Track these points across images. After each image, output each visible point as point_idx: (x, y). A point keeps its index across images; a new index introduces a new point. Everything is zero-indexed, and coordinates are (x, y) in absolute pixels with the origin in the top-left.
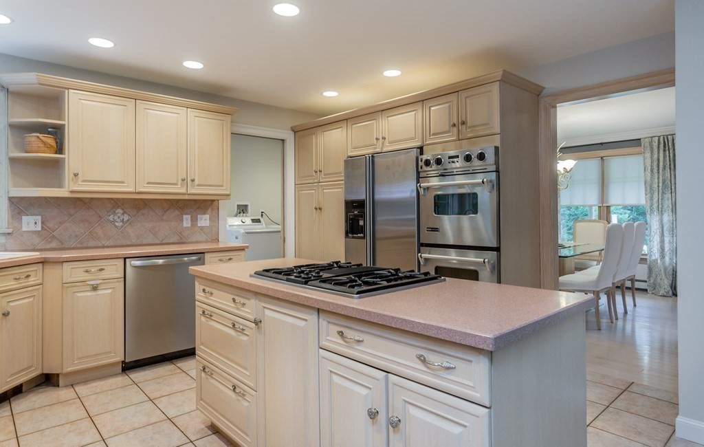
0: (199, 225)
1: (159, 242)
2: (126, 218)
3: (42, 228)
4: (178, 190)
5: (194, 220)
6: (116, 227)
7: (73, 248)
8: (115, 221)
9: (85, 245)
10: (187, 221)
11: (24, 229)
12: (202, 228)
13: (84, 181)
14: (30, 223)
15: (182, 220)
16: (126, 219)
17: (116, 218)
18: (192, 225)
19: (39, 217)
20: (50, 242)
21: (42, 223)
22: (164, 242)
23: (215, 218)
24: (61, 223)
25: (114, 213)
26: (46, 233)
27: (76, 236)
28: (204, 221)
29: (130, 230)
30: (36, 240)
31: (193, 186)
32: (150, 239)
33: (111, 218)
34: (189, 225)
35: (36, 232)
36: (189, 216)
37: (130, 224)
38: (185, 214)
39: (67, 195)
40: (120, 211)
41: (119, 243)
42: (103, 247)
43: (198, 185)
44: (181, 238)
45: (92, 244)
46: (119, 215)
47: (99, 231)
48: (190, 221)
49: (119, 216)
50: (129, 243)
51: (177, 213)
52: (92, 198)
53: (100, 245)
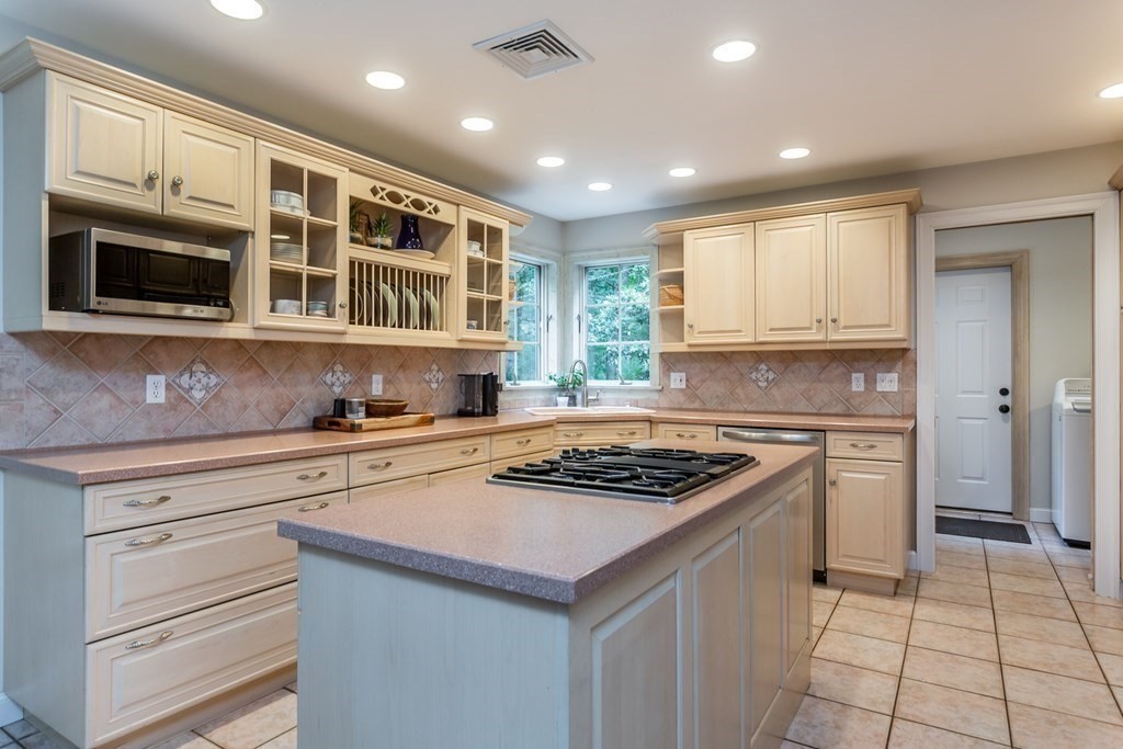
0: (878, 389)
1: (815, 411)
2: (771, 376)
3: (687, 386)
4: (813, 336)
5: (870, 382)
6: (759, 386)
7: (714, 411)
8: (758, 379)
9: (725, 408)
10: (858, 383)
11: (672, 386)
12: (884, 394)
13: (699, 333)
14: (677, 380)
15: (849, 381)
16: (771, 378)
17: (759, 375)
18: (866, 388)
19: (684, 374)
20: (693, 402)
21: (687, 380)
22: (823, 411)
23: (910, 379)
24: (703, 381)
25: (757, 370)
26: (690, 391)
27: (718, 396)
28: (888, 382)
29: (775, 391)
30: (682, 398)
31: (836, 330)
32: (802, 406)
33: (753, 376)
34: (862, 389)
35: (681, 390)
36: (861, 376)
37: (776, 384)
38: (856, 372)
39: (686, 349)
40: (763, 367)
41: (762, 408)
42: (746, 412)
43: (845, 328)
44: (849, 409)
45: (733, 406)
46: (763, 372)
47: (739, 390)
48: (863, 384)
49: (764, 374)
50: (775, 409)
51: (841, 369)
52: (733, 352)
53: (742, 409)
